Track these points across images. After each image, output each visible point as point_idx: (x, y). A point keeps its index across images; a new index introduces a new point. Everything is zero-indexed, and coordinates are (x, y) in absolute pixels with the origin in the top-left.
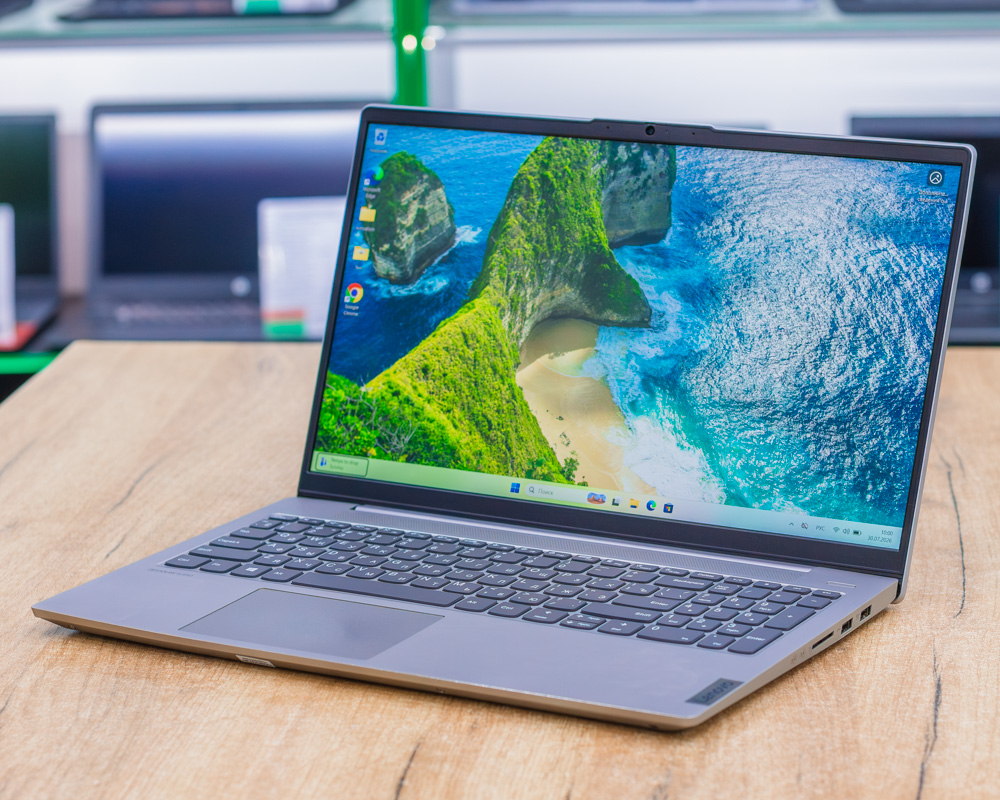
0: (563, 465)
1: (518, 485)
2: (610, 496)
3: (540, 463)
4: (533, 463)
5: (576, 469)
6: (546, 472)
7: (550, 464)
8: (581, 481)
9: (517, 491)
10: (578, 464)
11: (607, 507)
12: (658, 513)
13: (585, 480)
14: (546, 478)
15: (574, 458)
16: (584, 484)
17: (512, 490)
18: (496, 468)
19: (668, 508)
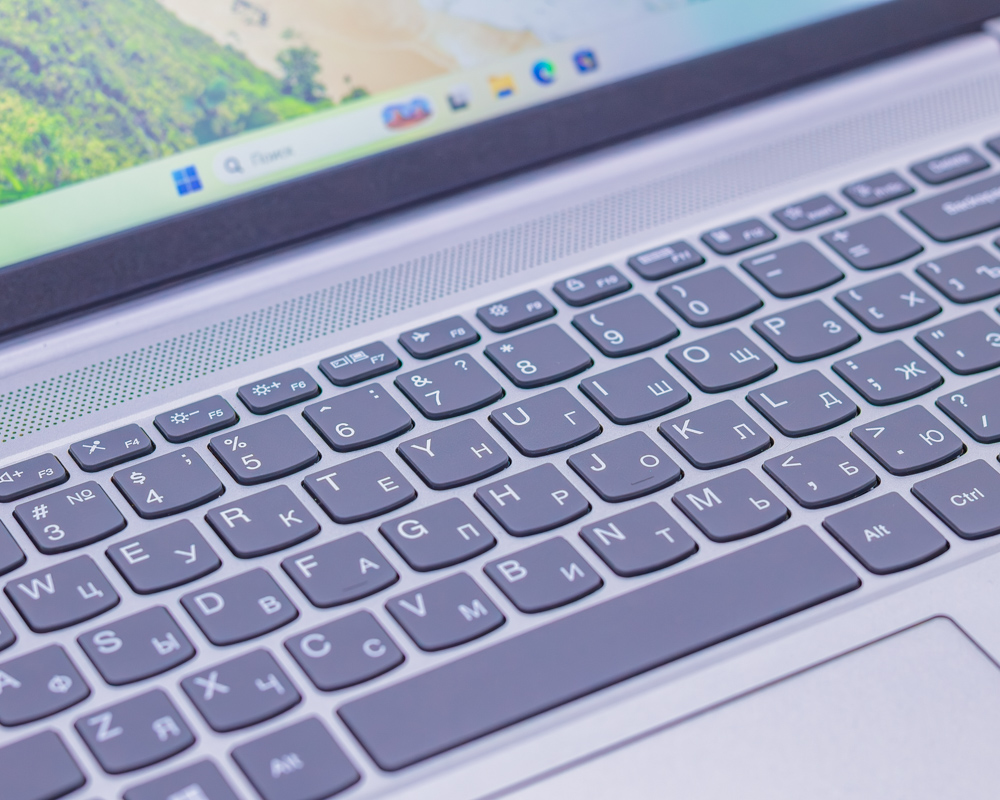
0: (279, 73)
1: (191, 171)
2: (435, 93)
3: (217, 95)
4: (199, 102)
5: (316, 69)
6: (243, 106)
7: (244, 84)
8: (346, 89)
9: (197, 186)
10: (316, 55)
11: (442, 122)
12: (568, 82)
13: (356, 83)
14: (252, 121)
15: (297, 44)
16: (358, 94)
17: (183, 190)
18: (108, 156)
19: (584, 61)
